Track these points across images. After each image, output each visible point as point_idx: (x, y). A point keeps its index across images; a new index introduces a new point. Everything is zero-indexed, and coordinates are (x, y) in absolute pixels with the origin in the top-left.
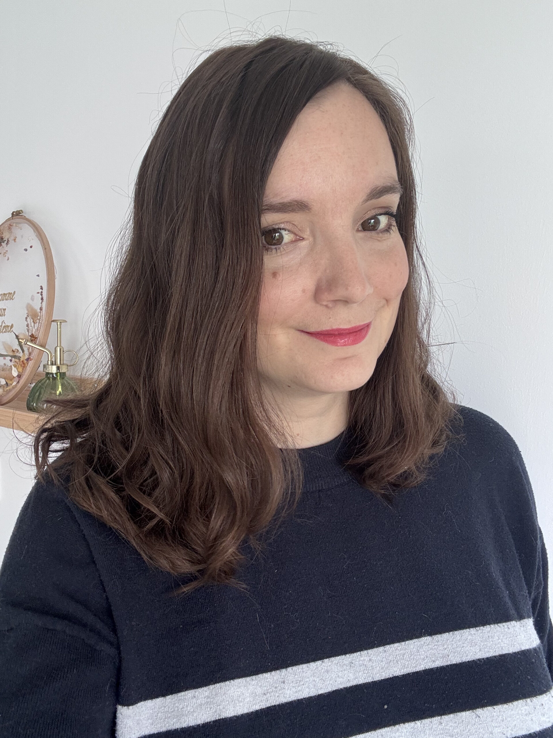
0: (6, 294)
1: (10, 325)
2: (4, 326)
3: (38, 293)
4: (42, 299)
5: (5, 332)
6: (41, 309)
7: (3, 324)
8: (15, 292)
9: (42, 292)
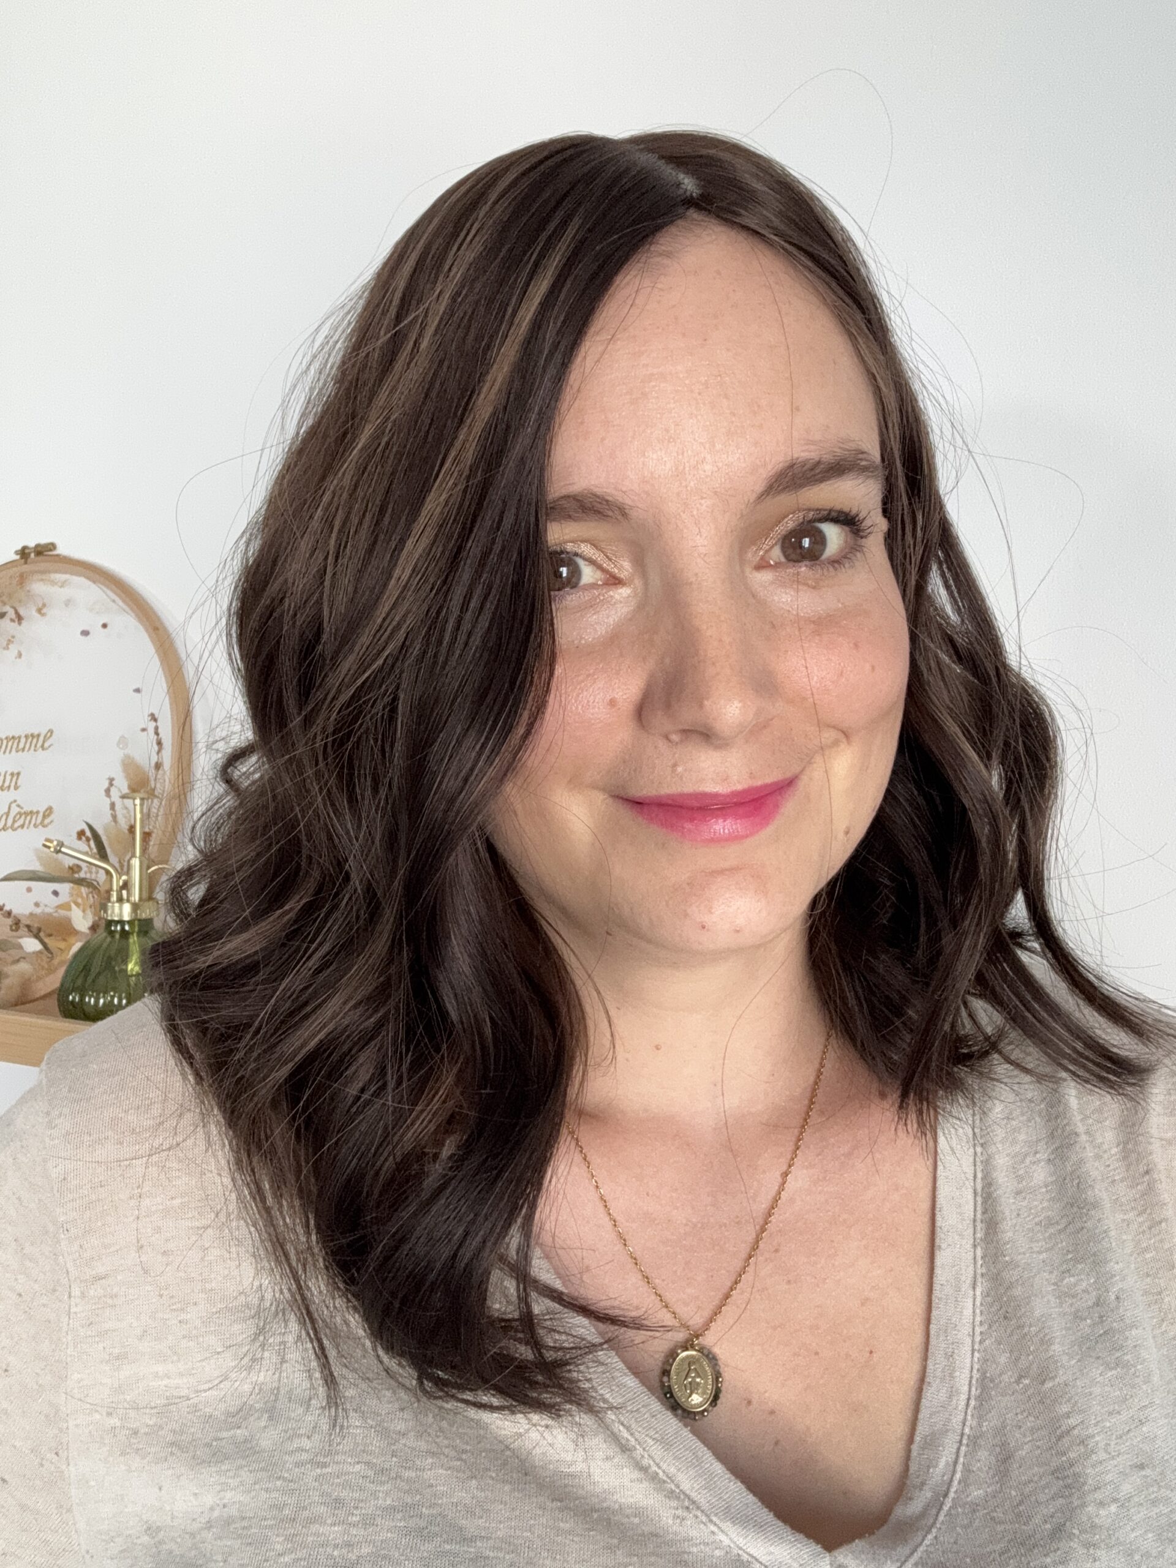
0: (19, 737)
1: (42, 810)
2: (20, 814)
3: (144, 730)
4: (159, 743)
5: (22, 826)
6: (158, 766)
7: (14, 805)
8: (51, 732)
9: (156, 728)
